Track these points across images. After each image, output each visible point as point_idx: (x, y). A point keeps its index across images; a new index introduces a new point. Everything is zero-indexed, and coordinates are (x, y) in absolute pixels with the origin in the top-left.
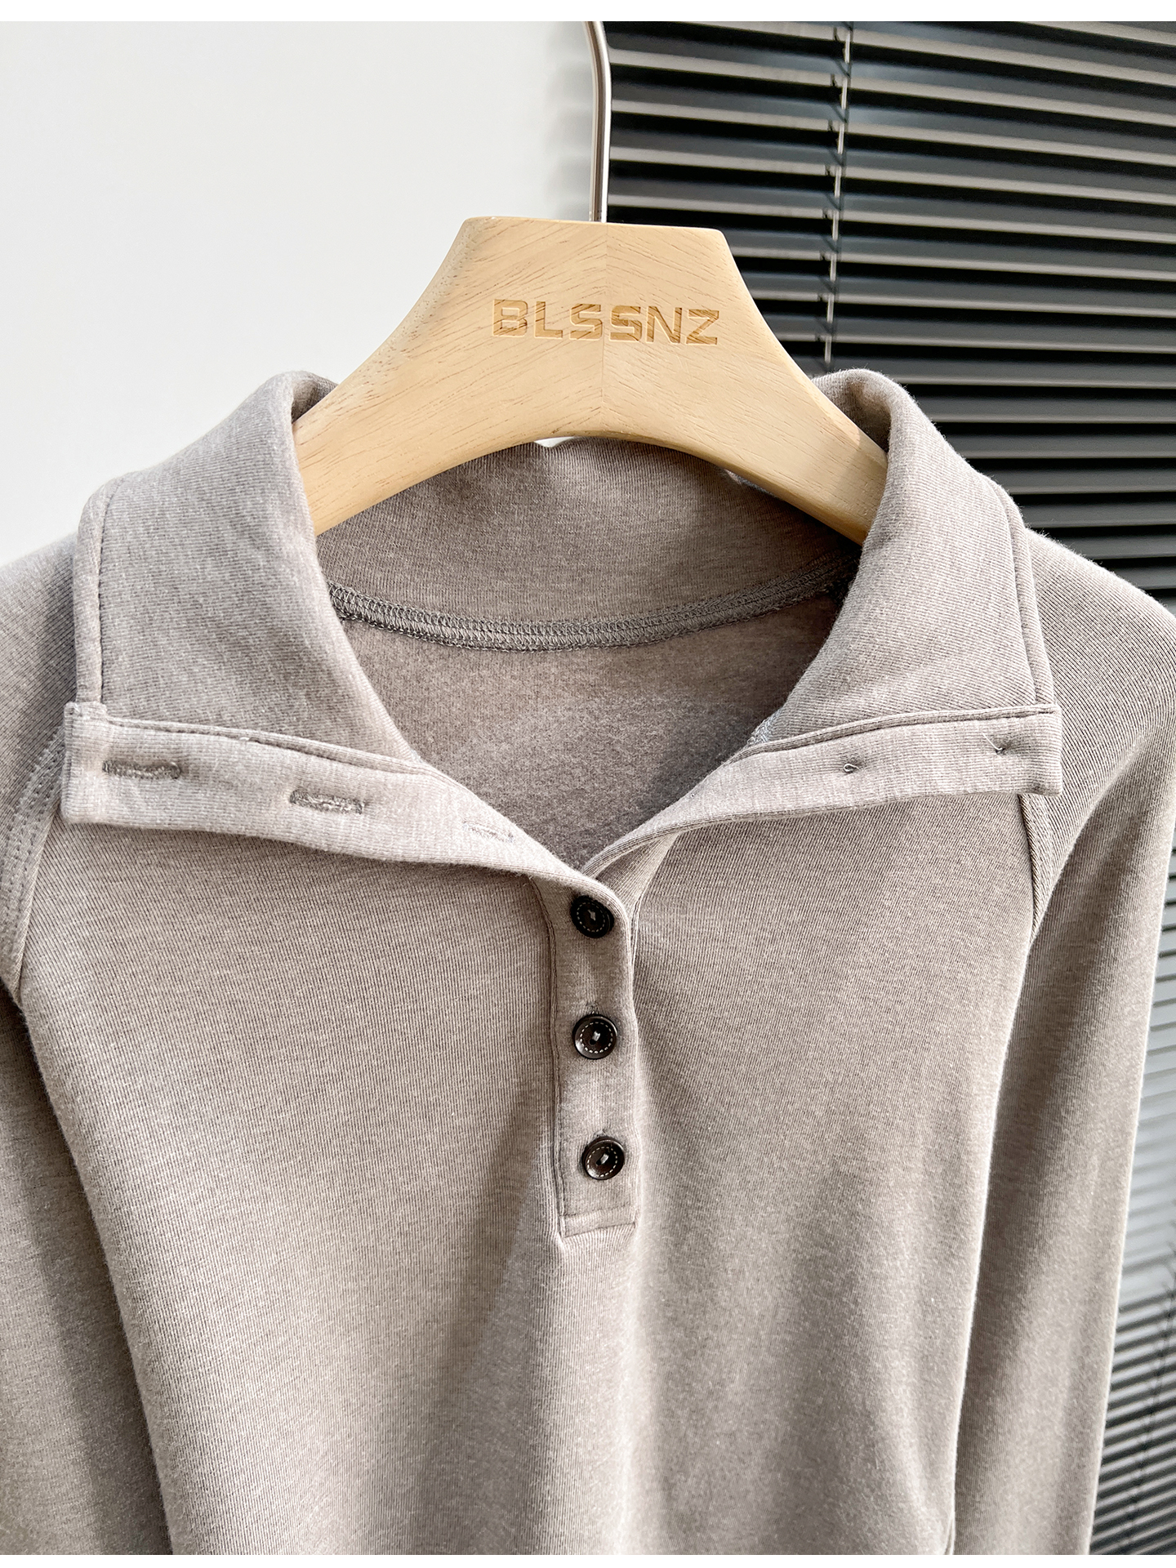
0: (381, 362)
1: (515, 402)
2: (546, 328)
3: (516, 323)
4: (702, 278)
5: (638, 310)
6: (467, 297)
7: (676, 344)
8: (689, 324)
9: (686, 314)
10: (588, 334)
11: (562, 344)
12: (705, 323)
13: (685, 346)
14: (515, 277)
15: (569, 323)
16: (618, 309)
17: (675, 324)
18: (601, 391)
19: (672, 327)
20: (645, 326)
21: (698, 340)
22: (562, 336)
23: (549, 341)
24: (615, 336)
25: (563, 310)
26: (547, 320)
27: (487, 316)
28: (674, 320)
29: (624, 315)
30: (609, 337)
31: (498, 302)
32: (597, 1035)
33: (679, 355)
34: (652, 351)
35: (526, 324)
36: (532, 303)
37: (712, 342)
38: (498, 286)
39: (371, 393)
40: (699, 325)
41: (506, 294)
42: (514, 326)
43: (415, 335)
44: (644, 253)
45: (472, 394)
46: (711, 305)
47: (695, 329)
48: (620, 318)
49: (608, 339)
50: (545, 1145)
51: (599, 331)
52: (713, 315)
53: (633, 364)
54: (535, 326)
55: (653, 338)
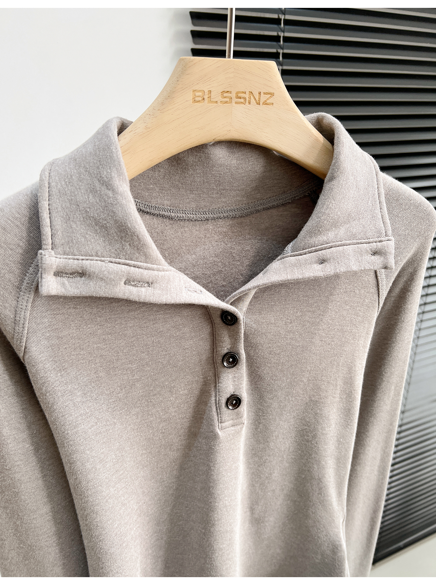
0: (150, 115)
1: (200, 129)
2: (211, 100)
3: (200, 99)
4: (268, 81)
5: (245, 93)
6: (182, 89)
7: (259, 106)
8: (263, 98)
9: (262, 94)
10: (226, 102)
11: (217, 106)
12: (269, 98)
13: (262, 107)
14: (200, 81)
15: (219, 99)
16: (237, 93)
17: (258, 98)
18: (231, 124)
19: (257, 99)
20: (247, 99)
21: (266, 104)
22: (217, 103)
23: (212, 105)
24: (236, 103)
25: (218, 93)
26: (212, 97)
27: (189, 96)
28: (258, 96)
29: (239, 95)
30: (234, 103)
31: (194, 91)
32: (231, 360)
33: (259, 110)
34: (250, 108)
35: (204, 99)
36: (206, 91)
37: (271, 105)
38: (193, 85)
39: (146, 127)
40: (267, 98)
41: (197, 87)
42: (199, 100)
43: (163, 104)
44: (247, 71)
45: (184, 126)
46: (272, 91)
47: (265, 100)
48: (238, 96)
49: (234, 104)
50: (213, 399)
51: (230, 101)
52: (272, 94)
53: (242, 114)
54: (207, 100)
55: (250, 103)
